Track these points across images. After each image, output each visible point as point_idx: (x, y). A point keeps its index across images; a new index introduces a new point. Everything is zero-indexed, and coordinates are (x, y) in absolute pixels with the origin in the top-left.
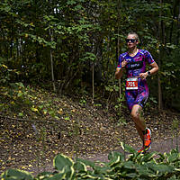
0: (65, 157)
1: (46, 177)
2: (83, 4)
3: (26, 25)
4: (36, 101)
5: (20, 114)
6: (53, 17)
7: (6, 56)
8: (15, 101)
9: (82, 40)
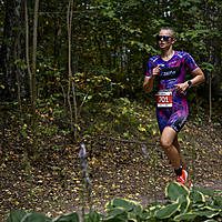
0: (179, 184)
1: (157, 208)
2: (199, 6)
3: (132, 31)
4: (143, 119)
5: (125, 134)
6: (163, 22)
7: (109, 67)
8: (119, 119)
9: (198, 48)
